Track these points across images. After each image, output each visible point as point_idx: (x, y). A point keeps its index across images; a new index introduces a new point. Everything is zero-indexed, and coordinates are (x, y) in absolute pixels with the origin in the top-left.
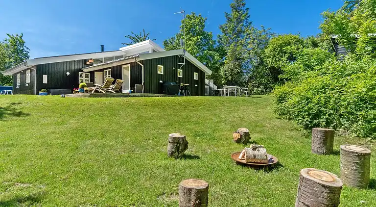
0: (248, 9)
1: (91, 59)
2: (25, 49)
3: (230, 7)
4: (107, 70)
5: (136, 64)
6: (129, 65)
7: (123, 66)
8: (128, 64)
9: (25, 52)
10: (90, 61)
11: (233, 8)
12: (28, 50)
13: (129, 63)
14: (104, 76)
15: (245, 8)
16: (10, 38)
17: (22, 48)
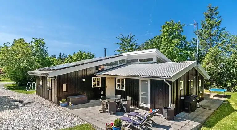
0: (220, 17)
2: (45, 48)
3: (204, 15)
4: (120, 79)
7: (141, 79)
9: (45, 51)
10: (101, 67)
11: (207, 16)
12: (47, 50)
14: (117, 84)
15: (217, 16)
16: (35, 41)
17: (43, 48)
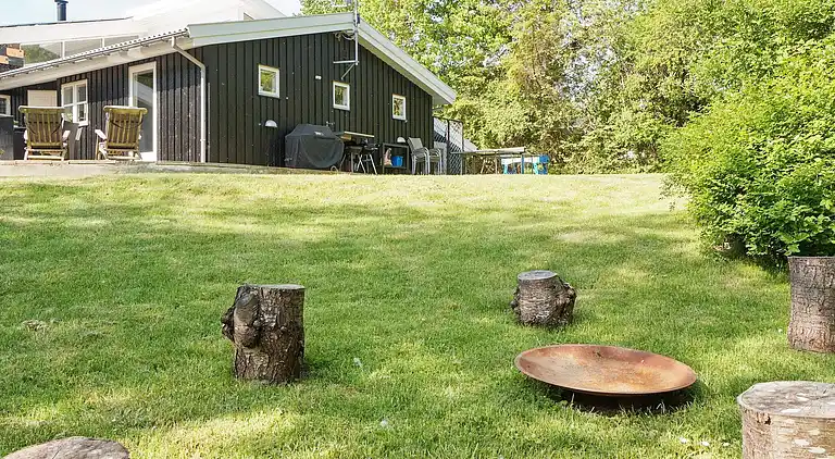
1: (16, 46)
4: (75, 86)
5: (178, 64)
6: (152, 66)
7: (133, 71)
8: (149, 60)
10: (10, 52)
13: (154, 59)
14: (63, 106)
